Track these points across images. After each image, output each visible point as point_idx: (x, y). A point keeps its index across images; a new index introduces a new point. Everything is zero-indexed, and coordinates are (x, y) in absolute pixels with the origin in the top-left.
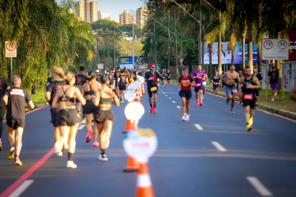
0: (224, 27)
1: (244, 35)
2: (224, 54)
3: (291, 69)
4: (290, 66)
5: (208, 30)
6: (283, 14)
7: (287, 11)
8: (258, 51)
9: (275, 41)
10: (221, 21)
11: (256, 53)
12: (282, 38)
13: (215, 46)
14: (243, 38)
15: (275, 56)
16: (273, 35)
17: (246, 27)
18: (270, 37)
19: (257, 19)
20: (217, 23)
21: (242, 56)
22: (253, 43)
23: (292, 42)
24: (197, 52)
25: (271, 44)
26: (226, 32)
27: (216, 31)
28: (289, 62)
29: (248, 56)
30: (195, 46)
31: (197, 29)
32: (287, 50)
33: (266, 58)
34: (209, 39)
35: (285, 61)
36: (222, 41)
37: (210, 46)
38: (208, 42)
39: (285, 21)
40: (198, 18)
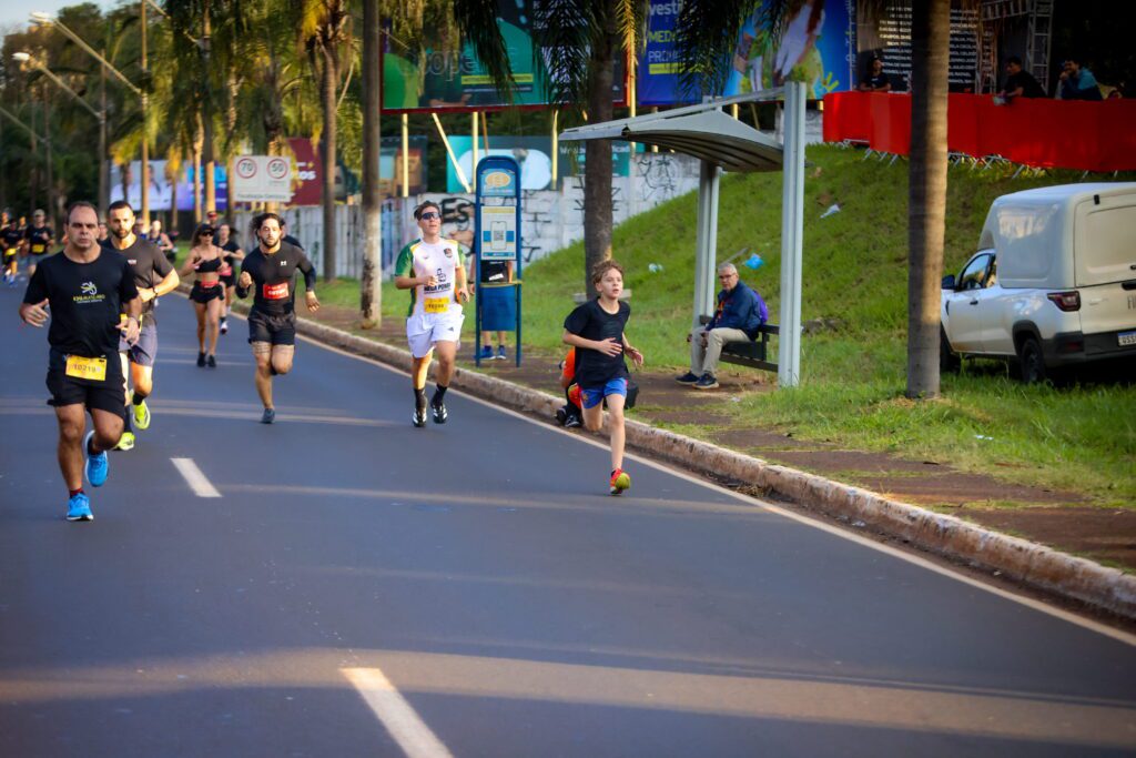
0: (153, 126)
1: (199, 146)
2: (158, 189)
3: (298, 222)
4: (297, 215)
5: (120, 133)
6: (278, 101)
7: (288, 95)
8: (227, 182)
9: (262, 161)
10: (146, 114)
11: (223, 186)
12: (277, 157)
13: (135, 169)
14: (194, 152)
15: (263, 194)
16: (261, 148)
17: (201, 130)
18: (254, 154)
19: (225, 110)
20: (138, 119)
21: (194, 192)
22: (216, 165)
23: (303, 164)
24: (96, 180)
25: (252, 166)
26: (159, 139)
27: (136, 137)
28: (295, 207)
29: (205, 192)
30: (92, 168)
31: (97, 130)
32: (287, 180)
33: (243, 196)
34: (120, 154)
35: (287, 204)
36: (151, 158)
37: (124, 169)
38: (118, 161)
39: (285, 118)
40: (98, 108)
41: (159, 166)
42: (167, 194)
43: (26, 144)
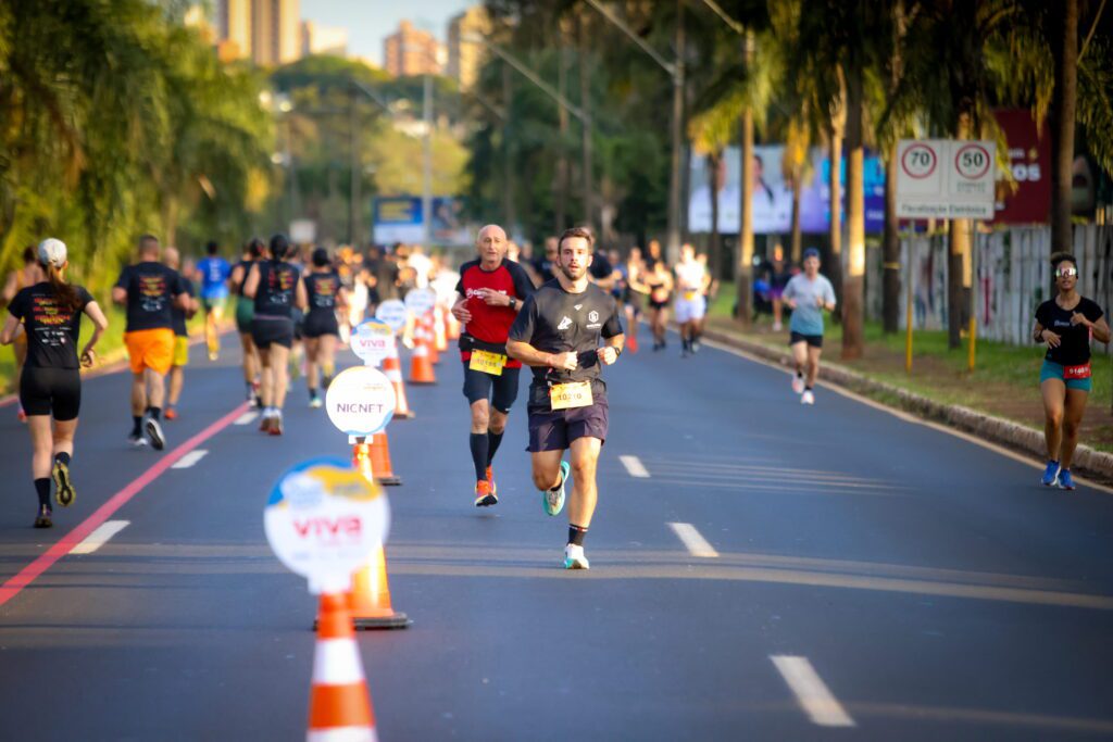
0: (762, 89)
1: (840, 121)
2: (770, 194)
3: (1007, 254)
4: (1007, 241)
5: (707, 100)
6: (978, 44)
7: (996, 34)
8: (886, 185)
9: (946, 149)
10: (750, 67)
11: (879, 191)
12: (973, 141)
14: (831, 132)
15: (946, 205)
16: (944, 126)
17: (843, 95)
18: (931, 135)
19: (884, 60)
20: (738, 75)
21: (830, 202)
22: (867, 153)
23: (1019, 153)
24: (666, 181)
25: (930, 158)
26: (772, 111)
27: (736, 108)
28: (1002, 228)
29: (847, 202)
30: (660, 160)
31: (668, 94)
32: (988, 184)
33: (910, 209)
34: (706, 135)
35: (988, 223)
36: (757, 141)
37: (713, 162)
38: (701, 149)
39: (990, 71)
40: (670, 55)
41: (772, 155)
42: (784, 204)
43: (551, 119)
